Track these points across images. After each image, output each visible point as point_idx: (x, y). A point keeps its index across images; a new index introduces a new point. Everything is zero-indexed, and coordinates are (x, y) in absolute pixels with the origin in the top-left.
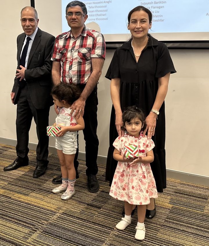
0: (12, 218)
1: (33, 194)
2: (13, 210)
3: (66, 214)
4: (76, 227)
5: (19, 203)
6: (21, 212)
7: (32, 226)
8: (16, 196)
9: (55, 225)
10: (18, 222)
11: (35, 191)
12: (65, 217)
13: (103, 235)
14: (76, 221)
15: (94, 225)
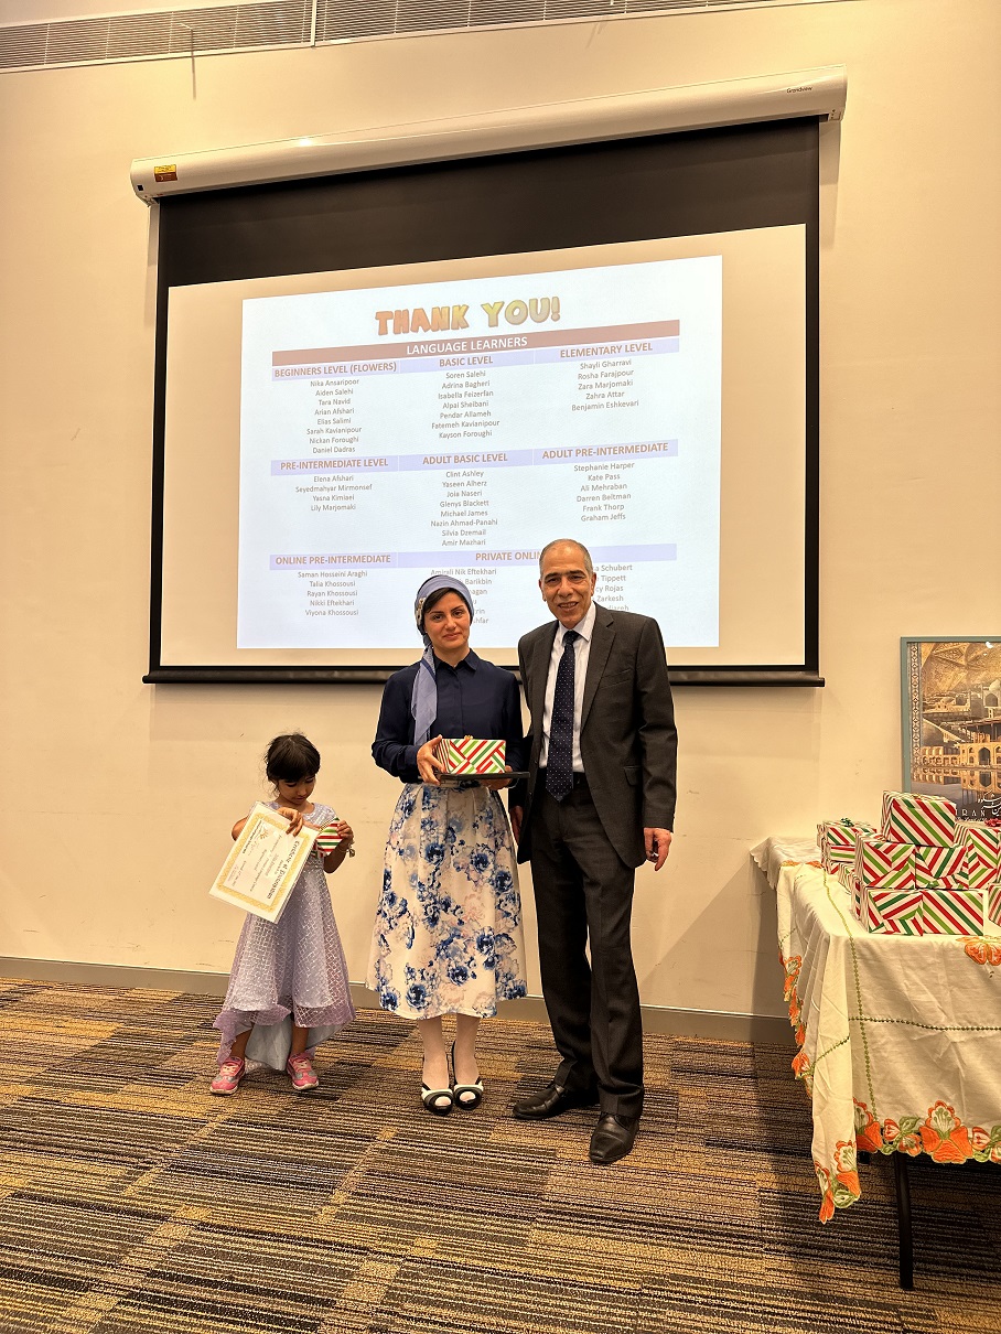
1: (132, 1087)
2: (71, 1128)
3: (236, 1121)
4: (269, 1147)
5: (90, 1113)
6: (95, 1131)
7: (136, 1160)
8: (78, 1097)
9: (205, 1150)
10: (89, 1154)
11: (136, 1079)
12: (234, 1129)
13: (349, 1154)
14: (268, 1133)
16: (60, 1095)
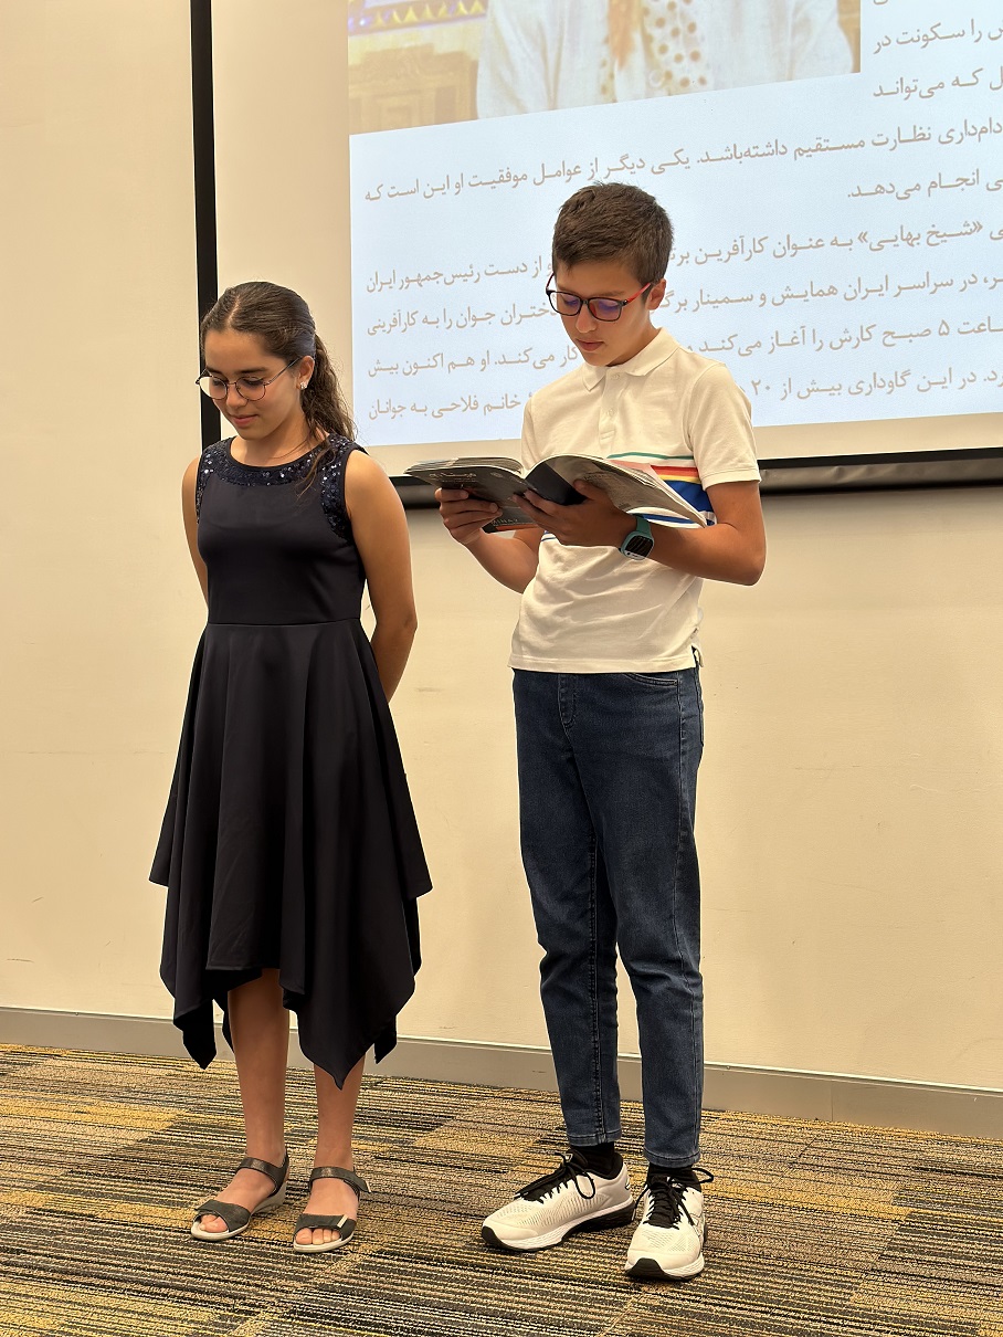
0: (118, 1280)
2: (118, 1253)
3: (393, 1254)
4: (453, 1292)
7: (227, 1301)
8: (125, 1211)
9: (345, 1292)
10: (155, 1290)
12: (391, 1265)
13: (593, 1310)
14: (450, 1273)
15: (543, 1281)
16: (93, 1207)
